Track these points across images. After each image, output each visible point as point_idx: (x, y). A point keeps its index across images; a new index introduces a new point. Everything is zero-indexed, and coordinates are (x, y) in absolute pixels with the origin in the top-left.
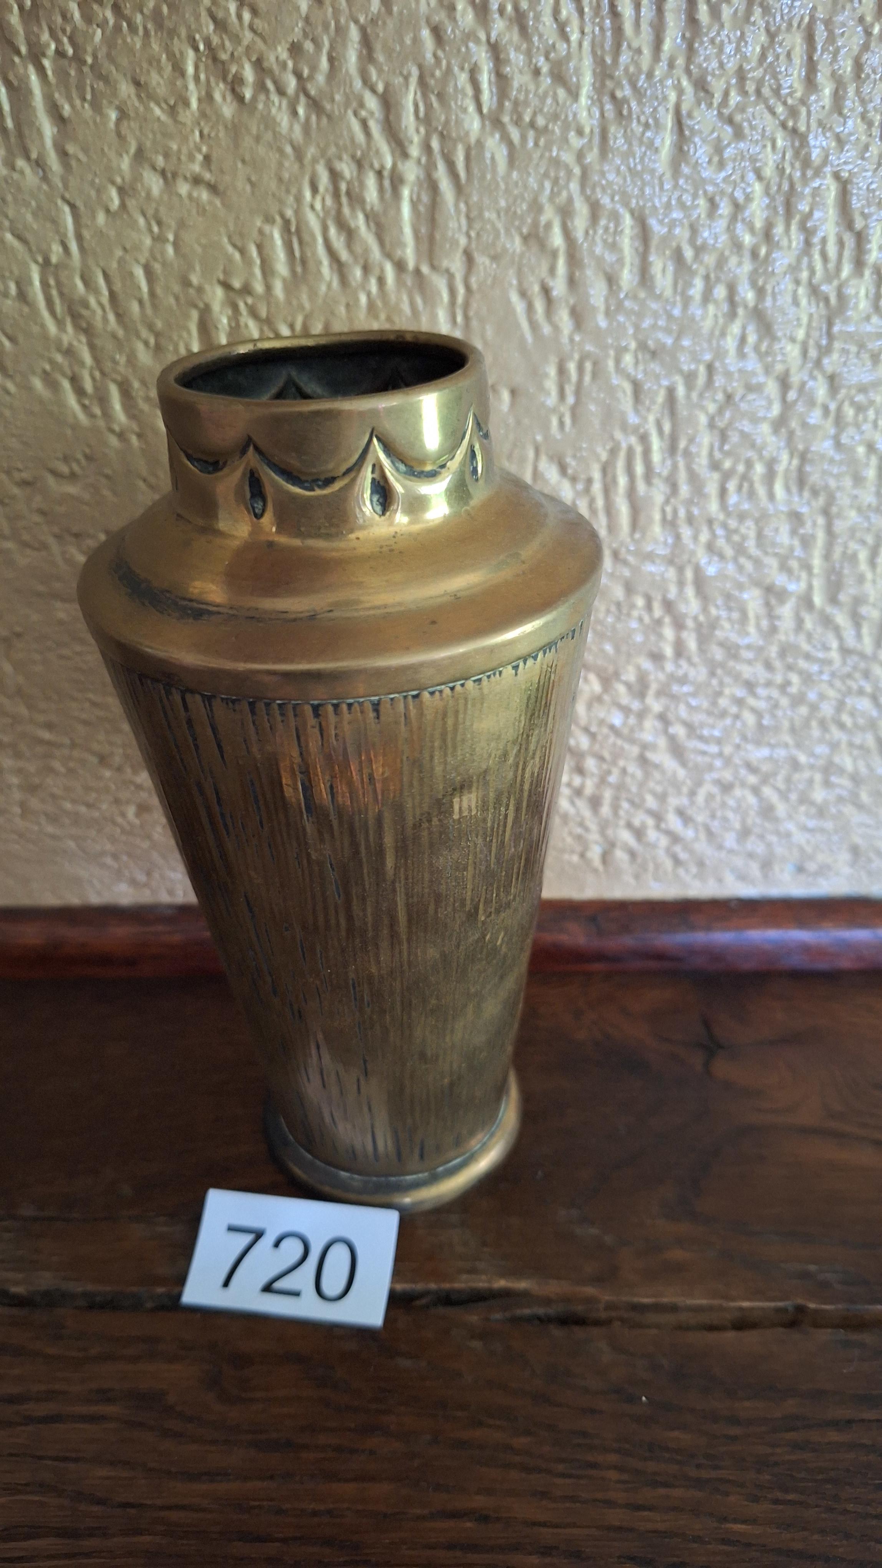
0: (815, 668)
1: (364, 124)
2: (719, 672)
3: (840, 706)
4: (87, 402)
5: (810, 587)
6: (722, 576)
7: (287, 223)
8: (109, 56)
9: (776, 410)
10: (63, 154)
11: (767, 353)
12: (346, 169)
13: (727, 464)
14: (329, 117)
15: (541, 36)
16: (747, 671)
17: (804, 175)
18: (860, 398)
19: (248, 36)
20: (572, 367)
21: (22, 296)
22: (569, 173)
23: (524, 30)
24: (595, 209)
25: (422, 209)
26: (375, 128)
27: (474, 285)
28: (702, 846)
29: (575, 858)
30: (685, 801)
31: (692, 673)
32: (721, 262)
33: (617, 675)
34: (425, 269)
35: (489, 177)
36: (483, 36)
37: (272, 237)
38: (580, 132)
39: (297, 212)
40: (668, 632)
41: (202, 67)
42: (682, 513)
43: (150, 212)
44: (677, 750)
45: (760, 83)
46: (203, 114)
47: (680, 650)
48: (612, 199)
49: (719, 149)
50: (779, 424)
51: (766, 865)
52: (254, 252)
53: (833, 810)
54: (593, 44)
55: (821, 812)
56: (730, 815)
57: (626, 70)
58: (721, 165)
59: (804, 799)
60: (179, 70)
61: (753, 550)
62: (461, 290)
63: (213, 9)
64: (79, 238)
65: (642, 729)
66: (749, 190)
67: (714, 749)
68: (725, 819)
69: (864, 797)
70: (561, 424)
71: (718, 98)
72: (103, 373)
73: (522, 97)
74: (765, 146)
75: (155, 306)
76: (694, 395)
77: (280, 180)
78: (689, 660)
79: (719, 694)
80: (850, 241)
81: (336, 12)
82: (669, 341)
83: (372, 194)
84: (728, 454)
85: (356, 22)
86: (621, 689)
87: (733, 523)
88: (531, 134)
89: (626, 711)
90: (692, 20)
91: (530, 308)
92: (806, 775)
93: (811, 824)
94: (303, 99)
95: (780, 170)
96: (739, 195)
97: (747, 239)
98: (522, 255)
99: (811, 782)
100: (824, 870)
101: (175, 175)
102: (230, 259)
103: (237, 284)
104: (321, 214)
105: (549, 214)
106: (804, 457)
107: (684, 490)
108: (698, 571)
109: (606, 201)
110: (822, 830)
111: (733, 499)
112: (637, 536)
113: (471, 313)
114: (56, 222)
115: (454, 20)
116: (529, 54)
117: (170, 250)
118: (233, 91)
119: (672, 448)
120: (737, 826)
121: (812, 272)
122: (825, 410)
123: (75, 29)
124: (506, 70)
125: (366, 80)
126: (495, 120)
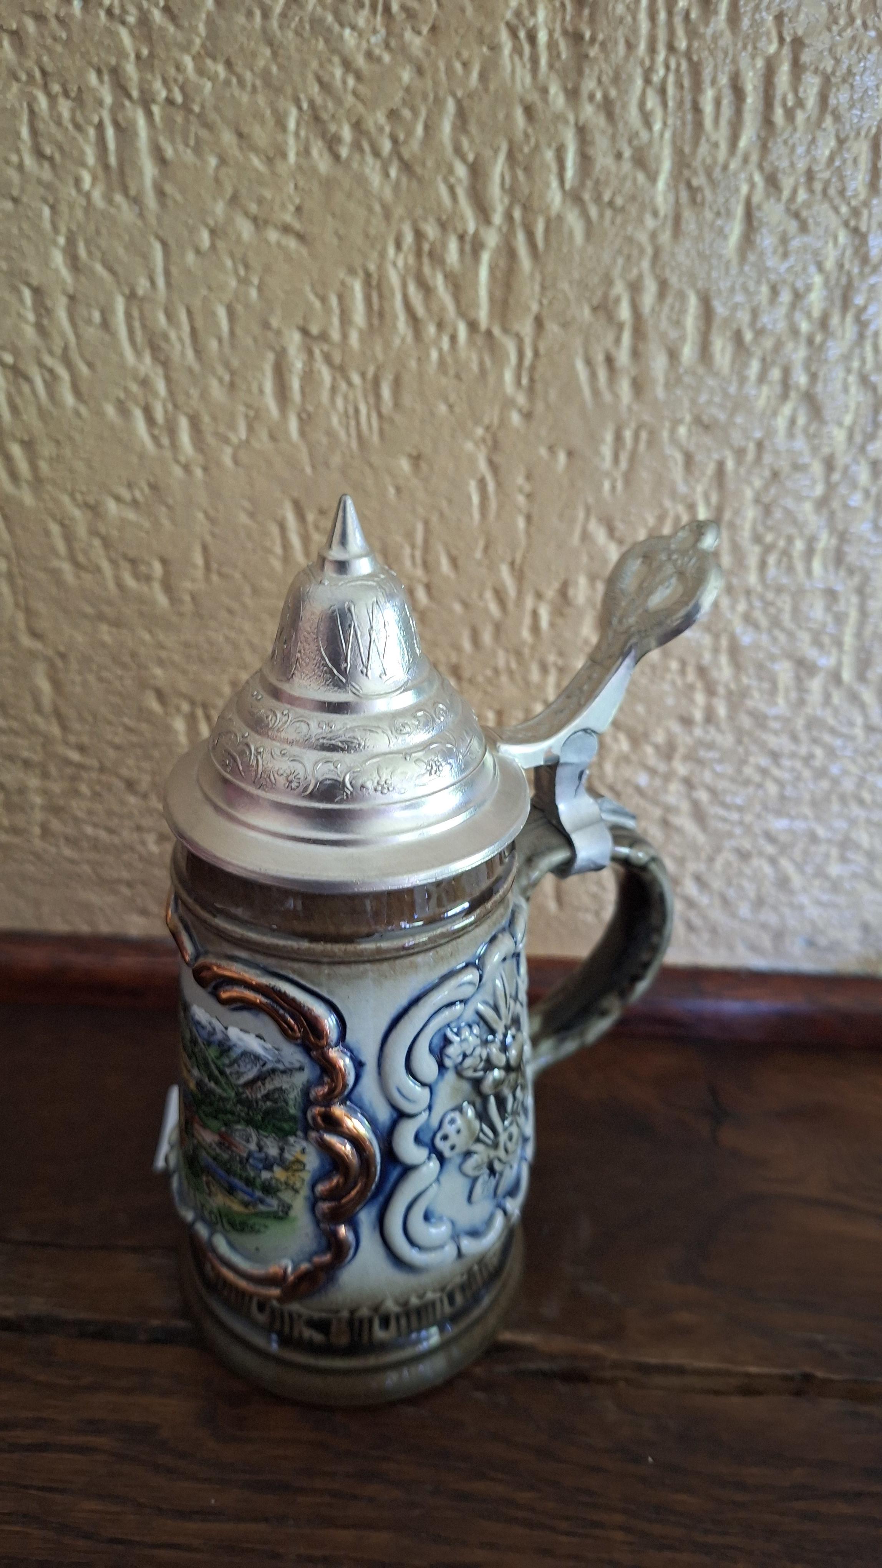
0: (838, 742)
1: (452, 189)
2: (746, 740)
3: (861, 782)
4: (156, 432)
5: (840, 664)
6: (756, 646)
7: (368, 275)
8: (216, 106)
9: (819, 490)
10: (161, 194)
11: (815, 436)
12: (431, 230)
13: (769, 538)
14: (420, 180)
15: (626, 123)
16: (773, 742)
17: (861, 273)
19: (350, 99)
20: (628, 434)
21: (106, 325)
22: (642, 251)
23: (610, 117)
24: (663, 286)
25: (499, 274)
26: (461, 194)
27: (542, 350)
28: (717, 914)
30: (703, 866)
31: (719, 738)
32: (778, 346)
33: (646, 735)
34: (497, 331)
35: (565, 250)
36: (571, 118)
37: (352, 289)
38: (655, 214)
39: (380, 267)
40: (700, 698)
41: (303, 123)
43: (238, 256)
44: (699, 815)
45: (827, 184)
46: (299, 167)
47: (710, 717)
48: (680, 281)
49: (784, 240)
50: (821, 504)
51: (779, 936)
52: (334, 301)
53: (847, 886)
54: (674, 135)
55: (835, 886)
56: (746, 884)
57: (704, 161)
58: (785, 255)
59: (820, 873)
60: (281, 124)
61: (788, 623)
62: (529, 354)
63: (321, 73)
64: (167, 273)
65: (666, 791)
66: (809, 281)
67: (735, 816)
68: (741, 888)
71: (786, 193)
72: (176, 406)
73: (603, 178)
74: (827, 242)
75: (233, 346)
76: (742, 471)
77: (367, 236)
78: (718, 727)
79: (743, 762)
81: (436, 83)
82: (722, 417)
83: (452, 256)
84: (769, 529)
85: (454, 95)
86: (649, 750)
87: (770, 596)
88: (609, 212)
89: (652, 772)
90: (768, 122)
91: (593, 376)
92: (823, 848)
93: (825, 898)
94: (396, 162)
95: (840, 266)
96: (800, 285)
97: (805, 327)
98: (590, 325)
99: (827, 856)
100: (835, 945)
101: (266, 222)
102: (310, 306)
103: (315, 330)
104: (402, 272)
105: (619, 288)
106: (843, 537)
108: (733, 640)
109: (674, 280)
110: (834, 905)
111: (772, 571)
113: (537, 377)
114: (146, 257)
115: (545, 101)
116: (613, 138)
117: (254, 293)
118: (331, 148)
120: (752, 895)
121: (863, 361)
122: (867, 493)
123: (187, 80)
124: (591, 152)
125: (458, 150)
126: (574, 197)
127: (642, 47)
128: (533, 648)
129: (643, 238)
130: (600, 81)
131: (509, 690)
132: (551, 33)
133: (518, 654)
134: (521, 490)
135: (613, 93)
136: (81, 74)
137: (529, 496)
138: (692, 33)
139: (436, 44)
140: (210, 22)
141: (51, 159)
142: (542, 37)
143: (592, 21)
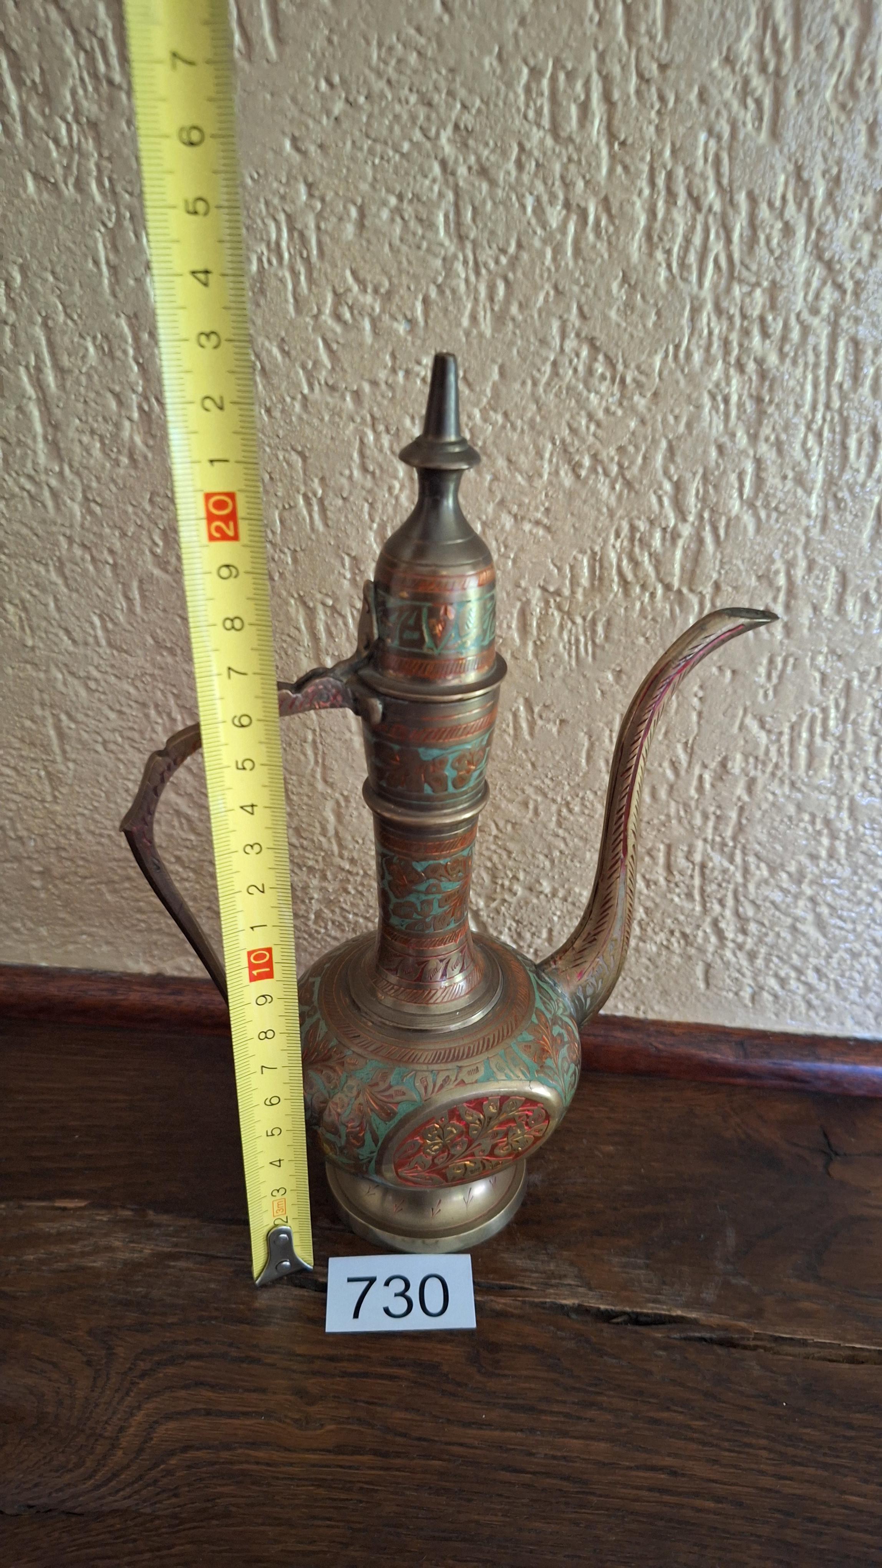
1: (660, 498)
2: (860, 871)
6: (870, 806)
7: (594, 553)
8: (495, 444)
12: (642, 525)
14: (637, 493)
15: (791, 456)
19: (591, 439)
20: (779, 660)
22: (797, 540)
23: (780, 452)
24: (811, 565)
25: (689, 555)
26: (666, 501)
28: (831, 997)
29: (730, 996)
30: (823, 962)
31: (839, 871)
33: (782, 866)
34: (685, 591)
35: (740, 539)
36: (751, 453)
37: (581, 562)
38: (809, 516)
39: (603, 548)
40: (825, 841)
41: (555, 454)
42: (846, 761)
43: (501, 539)
44: (821, 924)
46: (550, 483)
47: (832, 853)
48: (824, 559)
52: (567, 570)
54: (826, 464)
56: (856, 975)
57: (847, 481)
60: (539, 454)
63: (571, 421)
65: (796, 907)
67: (849, 926)
68: (851, 978)
70: (766, 695)
73: (771, 492)
76: (865, 686)
77: (596, 528)
78: (838, 862)
79: (858, 887)
81: (654, 430)
82: (852, 650)
83: (657, 541)
85: (666, 437)
86: (784, 876)
89: (785, 892)
94: (620, 480)
98: (755, 588)
101: (523, 518)
102: (549, 572)
103: (551, 589)
104: (619, 551)
105: (779, 565)
107: (849, 747)
108: (852, 801)
109: (819, 559)
112: (811, 773)
115: (734, 442)
116: (781, 466)
118: (574, 470)
119: (844, 719)
120: (861, 984)
123: (475, 425)
124: (763, 475)
125: (666, 473)
126: (751, 505)
127: (806, 409)
128: (699, 801)
129: (799, 532)
130: (774, 429)
131: (678, 830)
132: (740, 397)
133: (686, 806)
134: (697, 695)
135: (784, 437)
136: (400, 421)
137: (703, 700)
138: (844, 398)
139: (657, 404)
140: (495, 388)
141: (373, 474)
142: (734, 399)
143: (771, 389)
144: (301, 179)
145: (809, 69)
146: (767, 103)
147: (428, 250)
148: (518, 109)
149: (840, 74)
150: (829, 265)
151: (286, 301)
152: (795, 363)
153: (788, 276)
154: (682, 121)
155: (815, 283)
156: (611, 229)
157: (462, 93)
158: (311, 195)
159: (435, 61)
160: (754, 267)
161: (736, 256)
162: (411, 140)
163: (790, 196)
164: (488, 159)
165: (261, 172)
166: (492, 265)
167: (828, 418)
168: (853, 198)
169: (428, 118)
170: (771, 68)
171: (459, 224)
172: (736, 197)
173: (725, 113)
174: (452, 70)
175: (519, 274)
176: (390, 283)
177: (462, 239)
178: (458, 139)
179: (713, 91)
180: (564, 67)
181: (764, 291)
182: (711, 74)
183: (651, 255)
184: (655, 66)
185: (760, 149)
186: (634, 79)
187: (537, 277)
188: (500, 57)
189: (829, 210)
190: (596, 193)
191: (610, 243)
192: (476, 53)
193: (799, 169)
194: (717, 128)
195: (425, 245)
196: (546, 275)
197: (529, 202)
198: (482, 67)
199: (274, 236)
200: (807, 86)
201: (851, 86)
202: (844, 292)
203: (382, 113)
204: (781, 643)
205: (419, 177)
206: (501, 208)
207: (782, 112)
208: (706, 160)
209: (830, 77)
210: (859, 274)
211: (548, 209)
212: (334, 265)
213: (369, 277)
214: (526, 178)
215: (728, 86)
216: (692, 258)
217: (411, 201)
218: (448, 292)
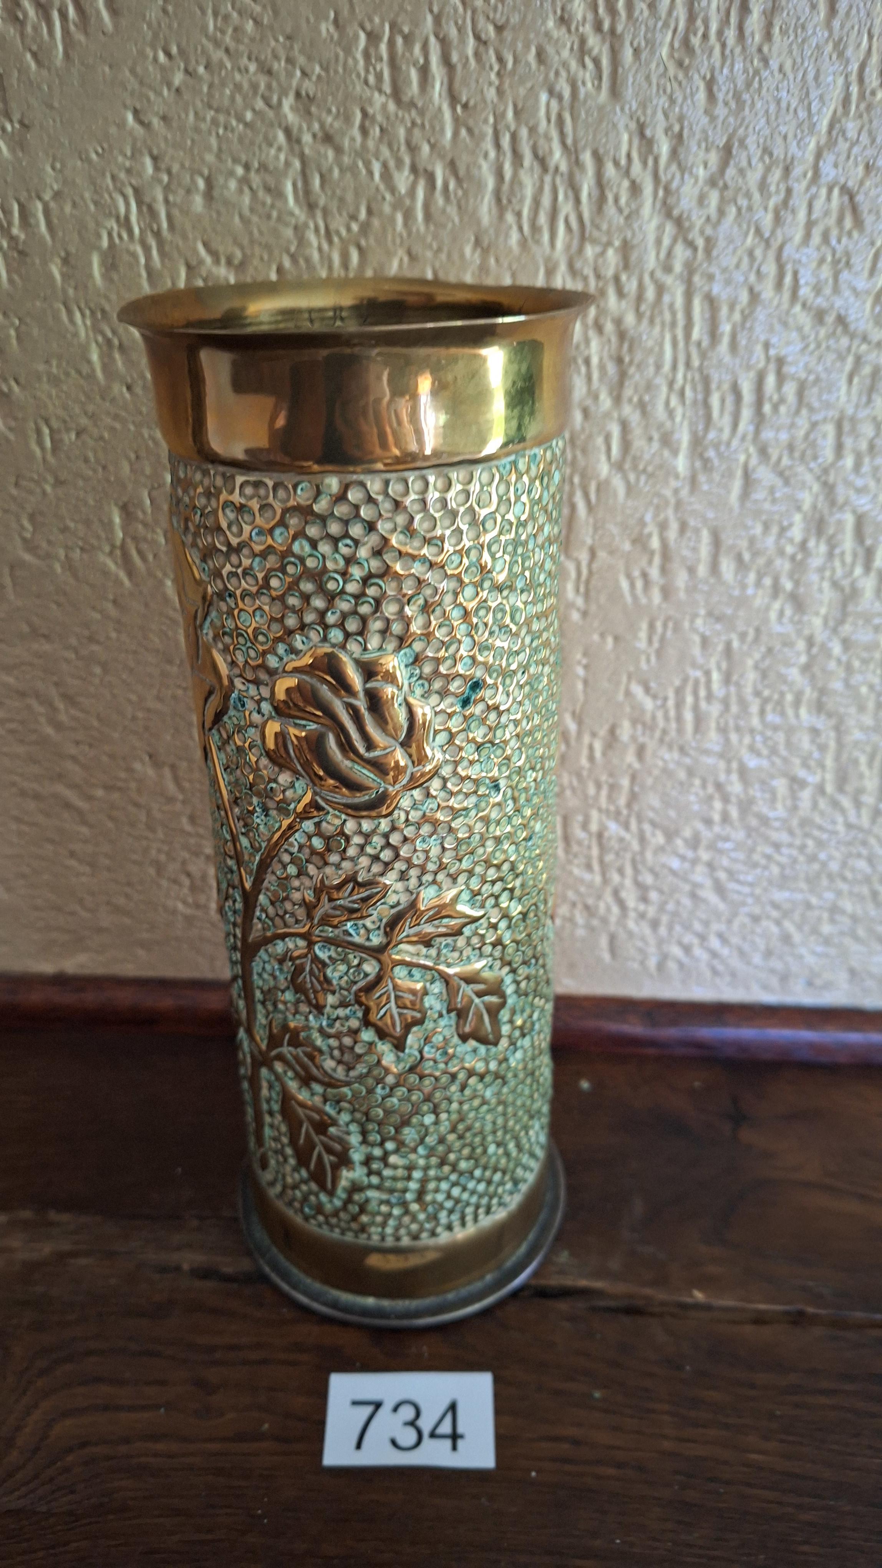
0: (825, 836)
2: (754, 834)
3: (844, 864)
5: (823, 780)
6: (759, 768)
9: (803, 659)
11: (798, 622)
13: (766, 693)
15: (655, 417)
16: (775, 836)
17: (831, 510)
18: (865, 655)
20: (659, 625)
22: (667, 503)
23: (644, 413)
24: (683, 527)
27: (595, 570)
28: (735, 962)
29: (636, 966)
30: (724, 927)
31: (734, 834)
32: (770, 562)
33: (677, 832)
35: (611, 503)
36: (615, 415)
38: (677, 476)
40: (718, 805)
42: (731, 723)
44: (720, 889)
45: (804, 452)
47: (726, 818)
48: (696, 521)
49: (772, 490)
50: (806, 669)
51: (784, 978)
53: (836, 940)
54: (690, 424)
55: (827, 941)
56: (758, 940)
57: (713, 440)
58: (774, 502)
59: (815, 931)
61: (784, 753)
62: (585, 572)
65: (693, 872)
66: (791, 519)
67: (746, 890)
68: (753, 943)
69: (861, 932)
70: (648, 661)
71: (773, 460)
73: (638, 454)
74: (804, 492)
76: (745, 647)
78: (732, 825)
79: (752, 850)
80: (861, 552)
82: (729, 611)
84: (767, 686)
86: (679, 842)
87: (769, 733)
88: (643, 478)
89: (683, 858)
90: (759, 413)
91: (632, 586)
92: (816, 913)
93: (819, 949)
95: (814, 507)
96: (785, 523)
97: (789, 549)
98: (630, 553)
99: (819, 919)
100: (828, 986)
105: (651, 528)
106: (822, 691)
107: (734, 709)
108: (741, 764)
109: (692, 522)
110: (827, 955)
111: (770, 717)
112: (698, 737)
113: (591, 587)
115: (598, 404)
116: (646, 427)
119: (727, 680)
120: (763, 948)
121: (833, 570)
122: (839, 661)
124: (630, 437)
126: (619, 467)
127: (667, 369)
128: (591, 770)
130: (636, 390)
131: (572, 801)
132: (601, 359)
133: (579, 776)
134: (579, 663)
135: (647, 398)
137: (586, 667)
138: (703, 356)
142: (595, 361)
143: (631, 350)
144: (145, 152)
145: (643, 28)
146: (605, 62)
147: (279, 219)
148: (358, 75)
149: (675, 31)
150: (679, 222)
151: (140, 276)
152: (652, 321)
153: (639, 236)
154: (522, 81)
155: (666, 241)
156: (460, 193)
157: (301, 60)
158: (157, 168)
159: (271, 28)
160: (605, 227)
161: (586, 215)
162: (254, 110)
163: (635, 155)
164: (331, 125)
165: (105, 146)
166: (344, 232)
167: (689, 377)
168: (696, 155)
169: (269, 87)
170: (606, 26)
171: (307, 192)
172: (581, 157)
173: (564, 74)
174: (289, 38)
175: (372, 241)
176: (244, 255)
177: (311, 207)
178: (301, 107)
179: (550, 50)
180: (401, 32)
181: (616, 250)
182: (547, 34)
183: (501, 216)
184: (491, 29)
185: (601, 109)
186: (471, 41)
187: (389, 243)
188: (336, 22)
189: (674, 167)
190: (442, 157)
191: (459, 207)
192: (312, 20)
193: (641, 128)
194: (558, 88)
195: (275, 214)
196: (398, 241)
197: (377, 168)
198: (319, 33)
199: (122, 210)
200: (643, 44)
201: (686, 43)
202: (695, 249)
203: (223, 84)
204: (659, 608)
205: (264, 146)
206: (348, 175)
207: (620, 70)
208: (549, 121)
209: (665, 35)
210: (709, 231)
211: (396, 175)
212: (185, 237)
213: (221, 249)
214: (371, 144)
215: (565, 46)
216: (543, 219)
217: (258, 171)
218: (302, 262)
